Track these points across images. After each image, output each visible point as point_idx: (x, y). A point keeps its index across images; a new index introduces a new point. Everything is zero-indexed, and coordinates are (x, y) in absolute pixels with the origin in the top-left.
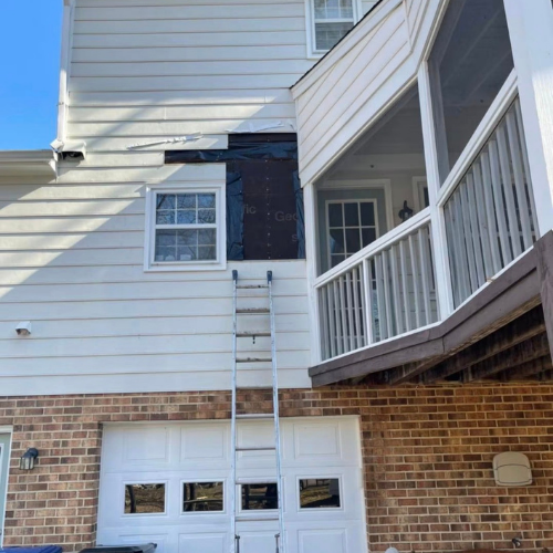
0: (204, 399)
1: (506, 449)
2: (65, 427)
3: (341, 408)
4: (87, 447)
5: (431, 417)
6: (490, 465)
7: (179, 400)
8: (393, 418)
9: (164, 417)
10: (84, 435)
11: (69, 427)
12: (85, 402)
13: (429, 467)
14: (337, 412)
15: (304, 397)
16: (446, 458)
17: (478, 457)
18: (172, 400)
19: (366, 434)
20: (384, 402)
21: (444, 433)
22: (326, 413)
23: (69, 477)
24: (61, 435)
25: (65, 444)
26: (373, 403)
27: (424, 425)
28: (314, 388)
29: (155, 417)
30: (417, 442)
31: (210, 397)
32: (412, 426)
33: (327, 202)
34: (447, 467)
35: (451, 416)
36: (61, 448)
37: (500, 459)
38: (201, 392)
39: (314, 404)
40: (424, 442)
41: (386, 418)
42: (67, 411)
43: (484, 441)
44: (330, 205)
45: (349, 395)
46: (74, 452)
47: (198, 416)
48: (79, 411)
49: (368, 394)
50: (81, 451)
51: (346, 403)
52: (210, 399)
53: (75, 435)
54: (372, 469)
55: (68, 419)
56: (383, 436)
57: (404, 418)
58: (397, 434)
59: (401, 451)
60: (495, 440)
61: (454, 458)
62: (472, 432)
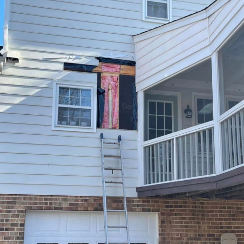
0: (82, 200)
1: (226, 232)
2: (7, 212)
3: (151, 208)
4: (19, 222)
5: (193, 215)
6: (218, 239)
7: (69, 200)
8: (176, 214)
9: (61, 209)
10: (18, 216)
11: (9, 212)
12: (19, 199)
13: (191, 239)
14: (149, 210)
15: (133, 202)
16: (199, 235)
17: (213, 235)
18: (66, 200)
19: (162, 222)
20: (172, 206)
21: (199, 223)
22: (144, 210)
23: (9, 238)
24: (5, 216)
25: (7, 220)
26: (167, 206)
27: (190, 219)
28: (138, 197)
29: (56, 209)
30: (186, 227)
31: (85, 199)
32: (184, 219)
33: (149, 101)
34: (199, 239)
35: (202, 215)
36: (5, 222)
37: (224, 236)
38: (81, 197)
39: (138, 206)
40: (190, 227)
41: (172, 215)
42: (8, 203)
43: (217, 227)
44: (150, 102)
45: (156, 202)
46: (12, 225)
47: (79, 209)
48: (15, 203)
49: (165, 202)
50: (16, 225)
51: (154, 206)
52: (86, 200)
53: (13, 216)
54: (164, 239)
55: (9, 207)
56: (170, 223)
57: (180, 215)
58: (177, 222)
59: (179, 231)
60: (222, 227)
61: (203, 235)
62: (212, 223)
